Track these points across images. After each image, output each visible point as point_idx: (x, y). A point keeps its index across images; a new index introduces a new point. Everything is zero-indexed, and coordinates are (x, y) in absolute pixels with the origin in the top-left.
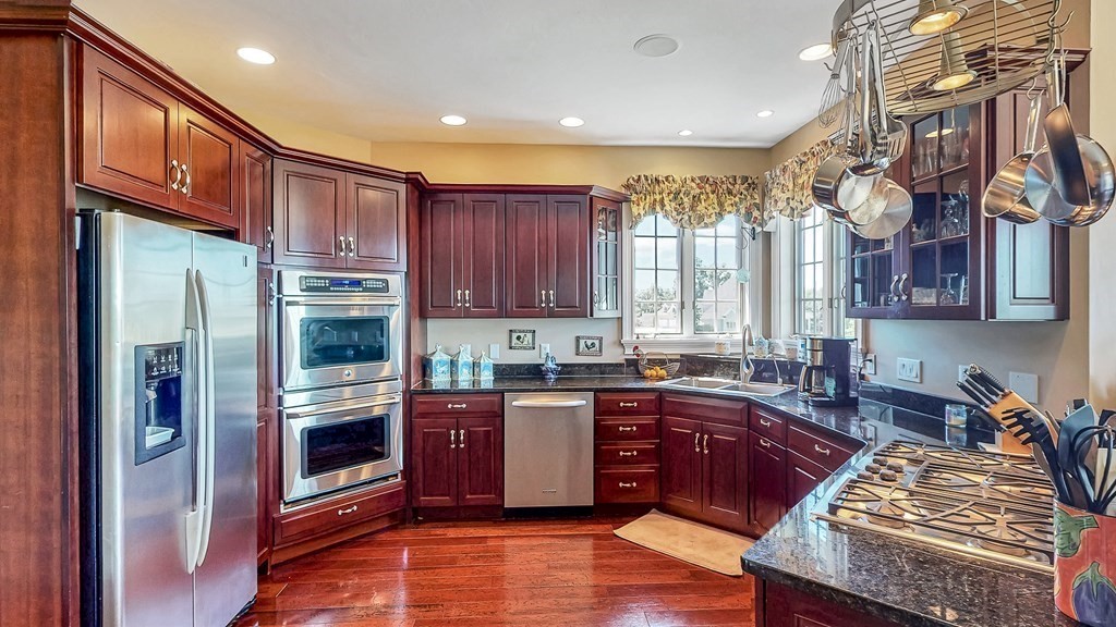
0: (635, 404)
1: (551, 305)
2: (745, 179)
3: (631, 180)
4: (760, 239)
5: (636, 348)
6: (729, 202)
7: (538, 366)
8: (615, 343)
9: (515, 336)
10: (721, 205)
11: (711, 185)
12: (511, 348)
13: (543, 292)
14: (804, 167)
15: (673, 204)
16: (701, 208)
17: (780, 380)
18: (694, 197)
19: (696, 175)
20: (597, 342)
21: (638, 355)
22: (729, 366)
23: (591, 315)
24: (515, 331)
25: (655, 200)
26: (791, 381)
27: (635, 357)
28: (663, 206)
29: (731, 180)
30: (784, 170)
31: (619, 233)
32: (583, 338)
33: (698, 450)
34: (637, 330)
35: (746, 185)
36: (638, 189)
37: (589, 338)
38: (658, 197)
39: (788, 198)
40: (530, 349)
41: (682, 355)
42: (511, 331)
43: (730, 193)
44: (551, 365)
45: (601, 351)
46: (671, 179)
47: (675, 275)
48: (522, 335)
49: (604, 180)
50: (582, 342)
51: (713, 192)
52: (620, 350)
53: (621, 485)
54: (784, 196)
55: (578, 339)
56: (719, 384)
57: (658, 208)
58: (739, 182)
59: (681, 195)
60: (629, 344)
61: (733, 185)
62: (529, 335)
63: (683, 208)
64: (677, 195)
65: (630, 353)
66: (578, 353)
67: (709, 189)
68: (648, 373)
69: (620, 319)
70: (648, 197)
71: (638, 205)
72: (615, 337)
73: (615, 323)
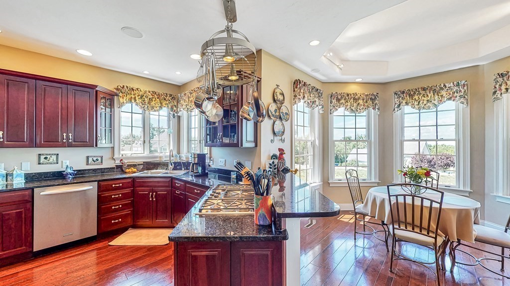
0: (121, 185)
1: (70, 141)
2: (171, 95)
3: (119, 87)
4: (176, 118)
5: (122, 160)
6: (165, 103)
7: (60, 172)
8: (110, 158)
9: (42, 157)
10: (161, 103)
11: (157, 95)
12: (39, 164)
13: (65, 134)
14: (192, 95)
15: (140, 100)
16: (153, 103)
17: (183, 169)
18: (150, 99)
19: (151, 90)
20: (100, 159)
21: (122, 163)
22: (164, 165)
23: (96, 146)
24: (43, 155)
25: (131, 97)
26: (187, 169)
27: (121, 164)
28: (135, 100)
29: (165, 94)
30: (185, 94)
31: (112, 109)
32: (91, 157)
33: (151, 199)
34: (122, 152)
35: (171, 97)
36: (123, 91)
37: (95, 157)
38: (133, 96)
40: (54, 163)
41: (144, 162)
42: (40, 155)
43: (165, 99)
44: (69, 171)
45: (102, 162)
46: (139, 90)
47: (141, 130)
48: (48, 157)
49: (104, 84)
50: (90, 159)
51: (158, 98)
52: (114, 161)
53: (113, 222)
54: (185, 104)
55: (88, 157)
56: (160, 172)
57: (133, 101)
58: (168, 96)
59: (144, 97)
60: (118, 159)
61: (166, 97)
62: (54, 157)
63: (145, 103)
64: (142, 97)
65: (118, 162)
66: (88, 164)
67: (156, 97)
68: (127, 170)
69: (113, 148)
70: (128, 95)
71: (123, 98)
72: (110, 155)
73: (110, 149)
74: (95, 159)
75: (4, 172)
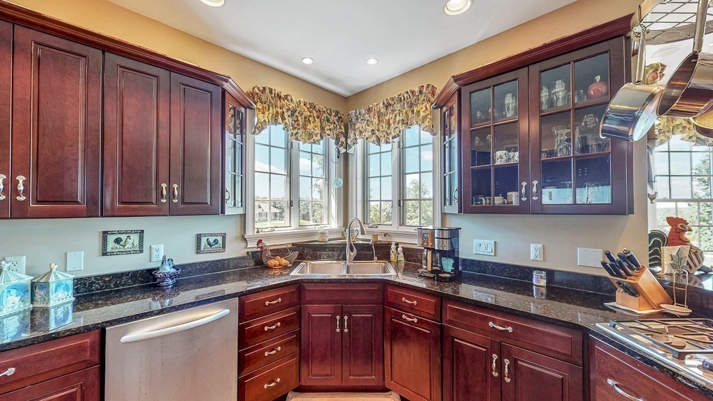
0: (280, 299)
1: (176, 201)
2: (337, 113)
3: (256, 89)
5: (260, 241)
6: (328, 127)
7: (150, 271)
8: (237, 238)
9: (111, 239)
10: (322, 129)
11: (317, 111)
12: (104, 254)
13: (164, 186)
14: (390, 109)
15: (290, 119)
16: (310, 127)
17: (375, 258)
18: (305, 118)
19: (308, 101)
20: (220, 239)
21: (261, 248)
22: (337, 252)
23: (223, 212)
24: (113, 233)
25: (277, 112)
27: (259, 249)
28: (283, 119)
29: (329, 111)
30: (369, 110)
31: (244, 136)
32: (205, 235)
33: (338, 330)
34: (257, 226)
35: (337, 118)
36: (263, 99)
37: (211, 235)
38: (280, 111)
39: (373, 130)
40: (135, 252)
41: (293, 244)
42: (105, 233)
43: (328, 121)
44: (168, 269)
45: (224, 246)
46: (289, 98)
48: (124, 237)
49: (239, 82)
50: (204, 240)
51: (318, 117)
52: (244, 244)
53: (266, 386)
54: (370, 129)
55: (199, 237)
56: (332, 270)
57: (280, 120)
58: (333, 114)
59: (297, 113)
60: (252, 238)
61: (330, 115)
62: (135, 238)
63: (298, 125)
64: (294, 112)
65: (252, 246)
66: (198, 251)
67: (315, 114)
68: (272, 262)
69: (243, 216)
70: (271, 108)
71: (263, 113)
72: (238, 233)
73: (238, 219)
74: (212, 239)
75: (27, 279)
